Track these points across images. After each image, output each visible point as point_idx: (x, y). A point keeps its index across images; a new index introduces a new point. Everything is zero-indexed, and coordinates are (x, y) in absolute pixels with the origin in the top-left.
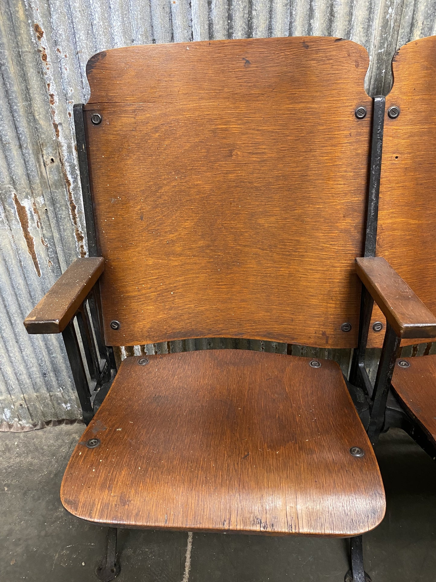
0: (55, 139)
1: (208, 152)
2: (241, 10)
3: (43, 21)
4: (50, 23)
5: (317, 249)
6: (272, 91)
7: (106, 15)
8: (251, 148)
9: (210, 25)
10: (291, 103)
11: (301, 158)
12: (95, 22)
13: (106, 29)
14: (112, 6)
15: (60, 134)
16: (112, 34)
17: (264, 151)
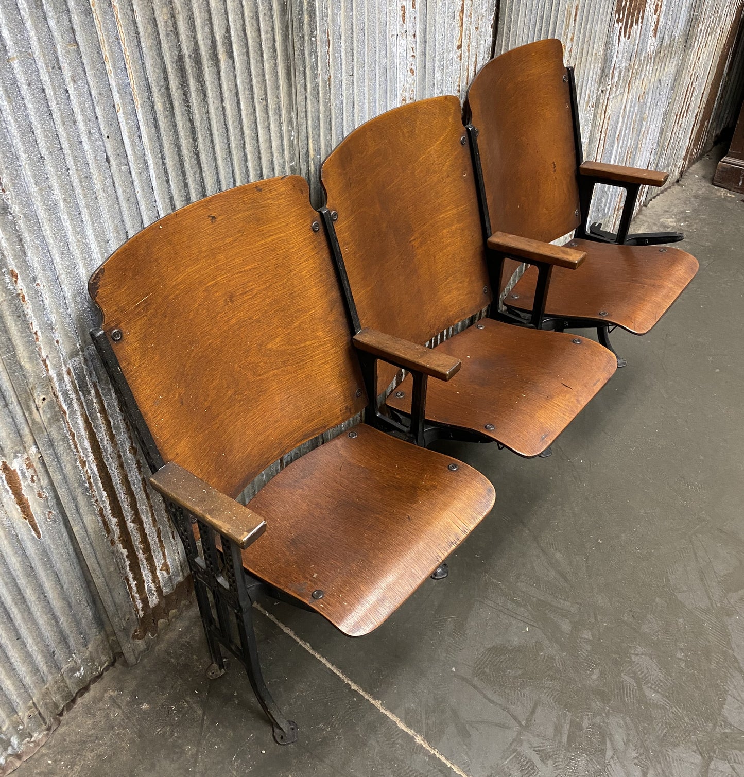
0: (45, 375)
1: (208, 311)
2: (192, 175)
3: (16, 262)
4: (26, 261)
5: (321, 345)
6: (242, 236)
7: (78, 229)
8: (241, 290)
9: (171, 199)
10: (262, 240)
11: (285, 280)
12: (70, 241)
13: (78, 241)
14: (84, 219)
15: (49, 367)
16: (87, 245)
17: (252, 287)
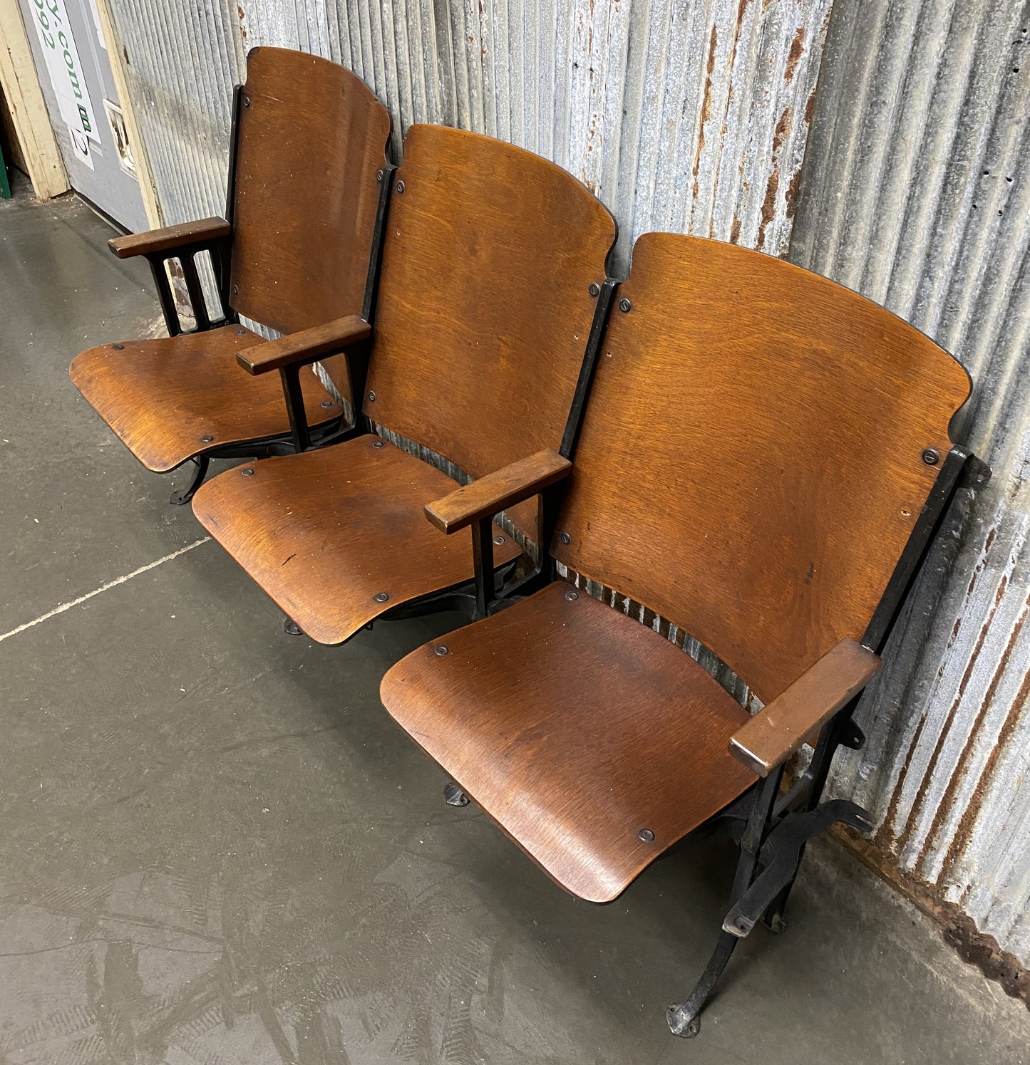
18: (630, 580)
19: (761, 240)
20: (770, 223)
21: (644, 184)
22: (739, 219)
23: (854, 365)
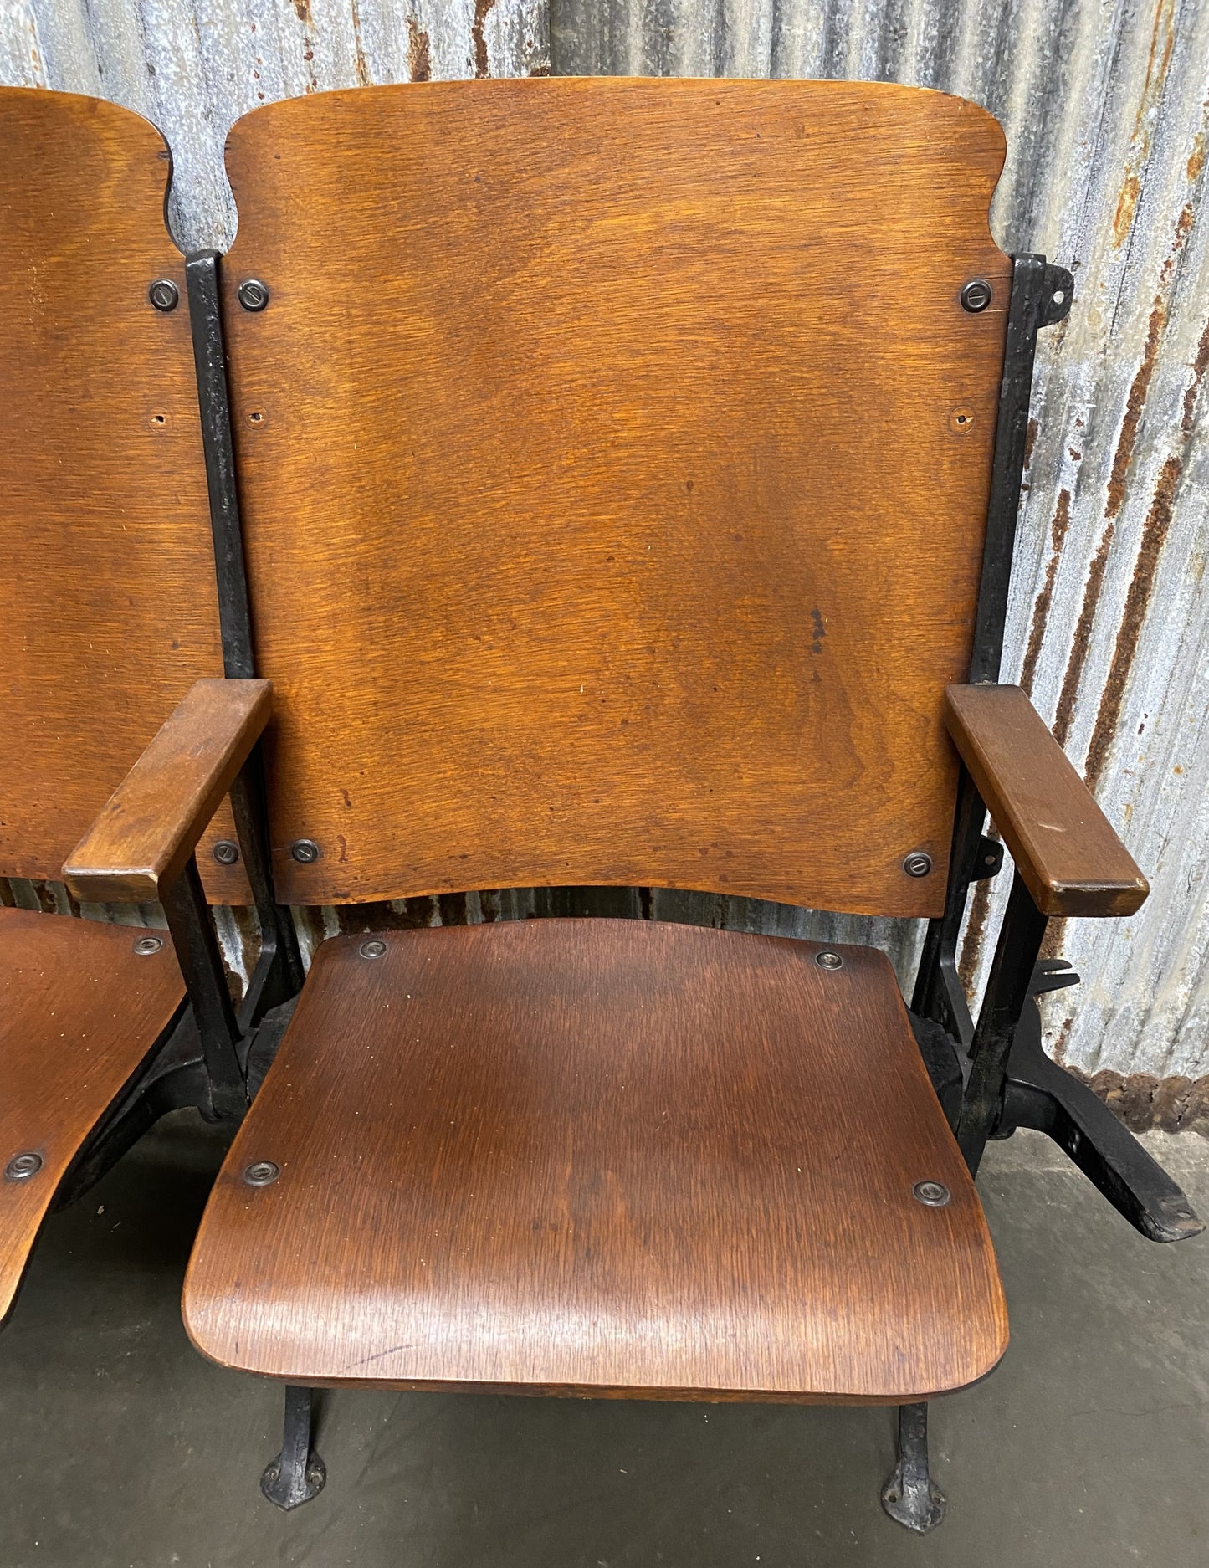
18: (465, 857)
19: (482, 60)
20: (489, 14)
21: (165, 43)
22: (422, 28)
23: (763, 213)
